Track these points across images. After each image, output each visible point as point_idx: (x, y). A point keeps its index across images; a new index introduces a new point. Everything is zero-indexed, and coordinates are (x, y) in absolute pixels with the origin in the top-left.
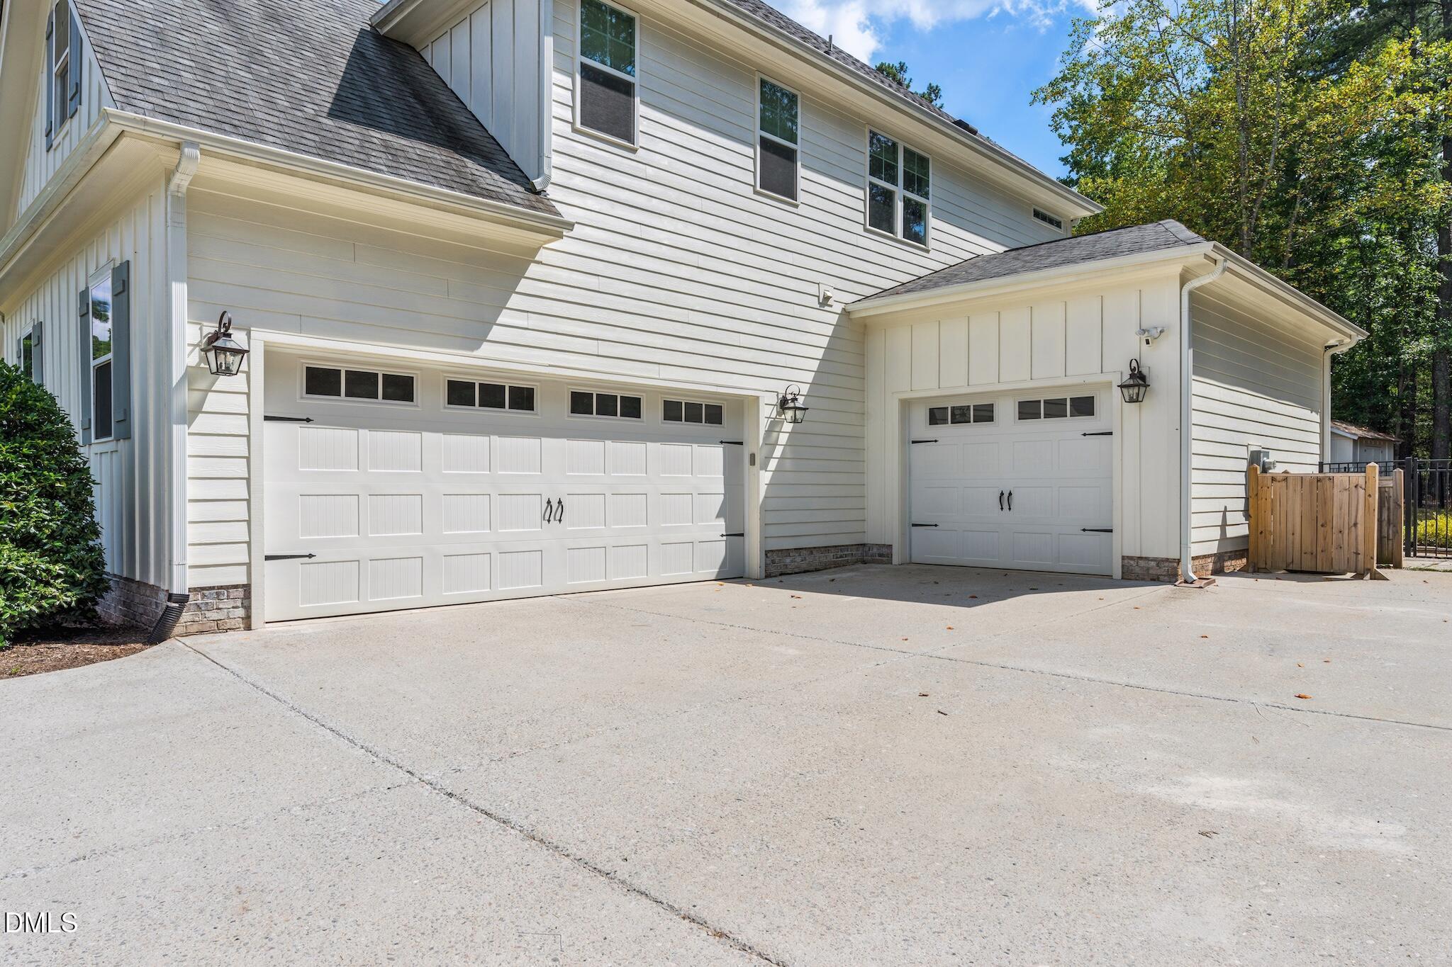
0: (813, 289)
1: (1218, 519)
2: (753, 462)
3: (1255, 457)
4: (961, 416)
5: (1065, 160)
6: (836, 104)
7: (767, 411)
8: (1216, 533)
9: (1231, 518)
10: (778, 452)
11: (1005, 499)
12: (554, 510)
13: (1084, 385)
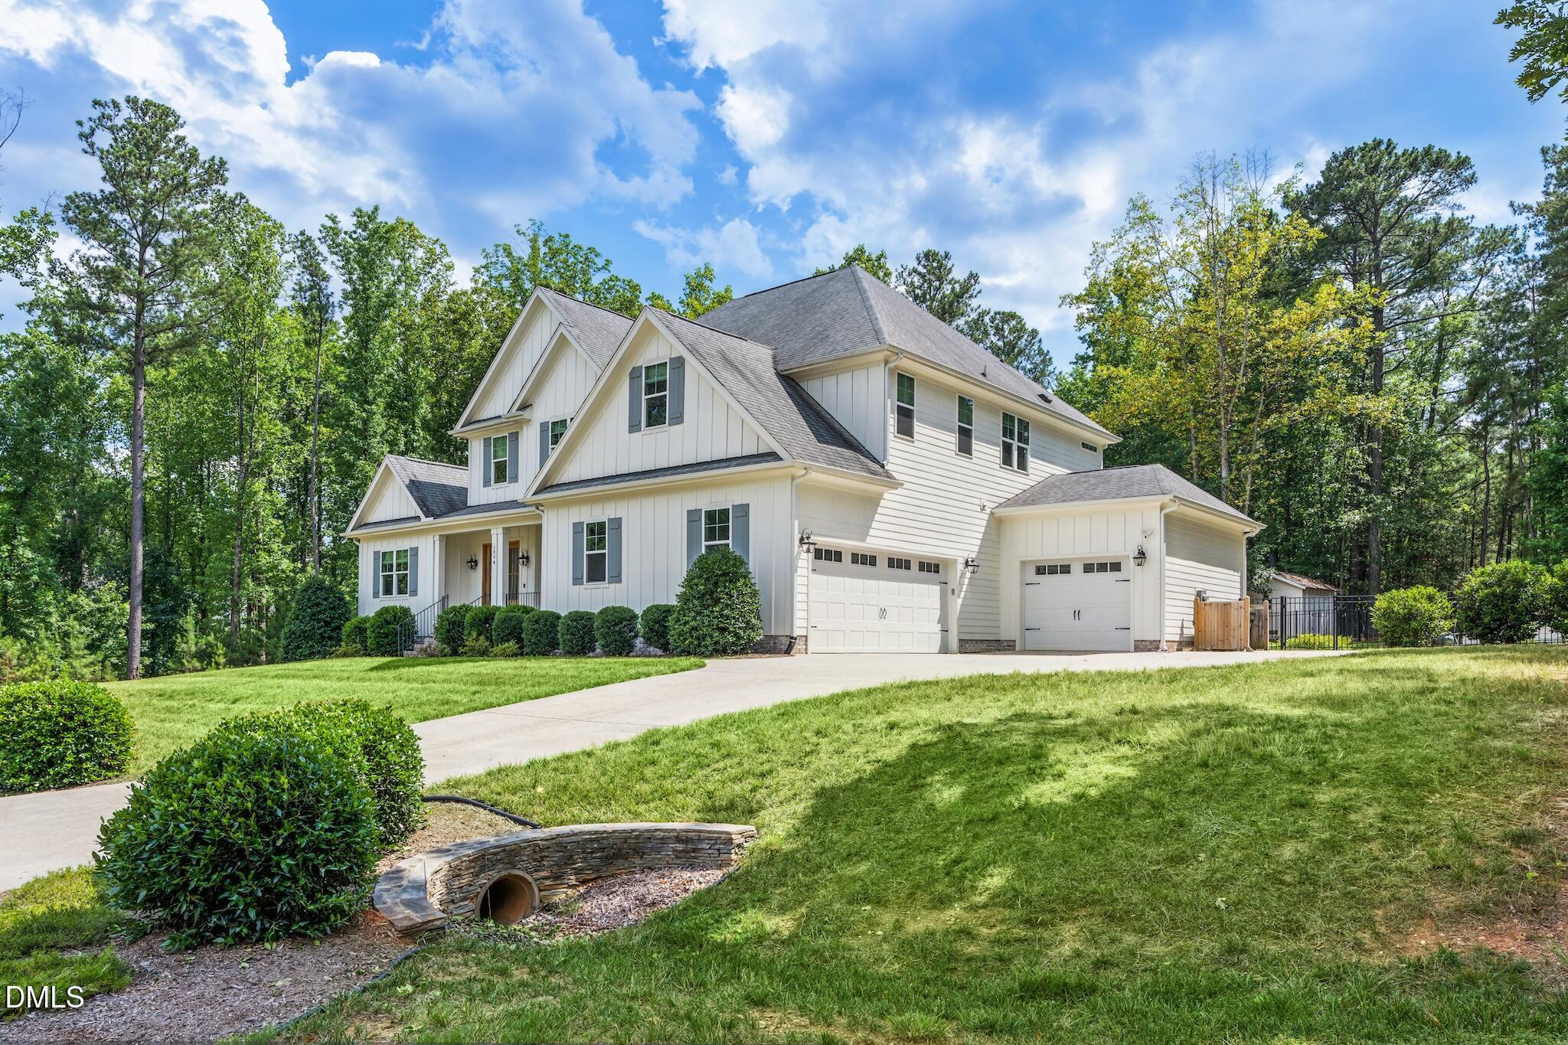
0: (978, 502)
1: (1179, 624)
2: (953, 593)
3: (1199, 594)
4: (1053, 570)
5: (1083, 339)
6: (989, 402)
7: (960, 566)
8: (1179, 631)
9: (1186, 624)
10: (964, 588)
11: (1077, 614)
12: (883, 612)
13: (1116, 557)
